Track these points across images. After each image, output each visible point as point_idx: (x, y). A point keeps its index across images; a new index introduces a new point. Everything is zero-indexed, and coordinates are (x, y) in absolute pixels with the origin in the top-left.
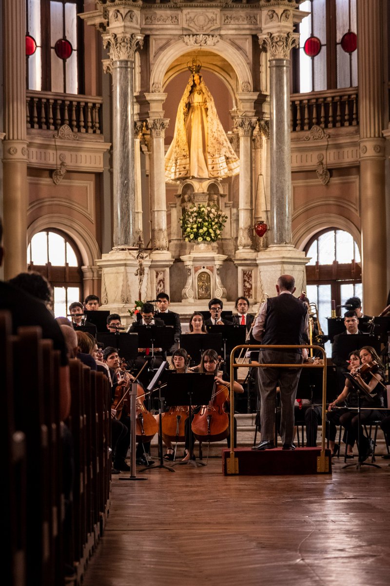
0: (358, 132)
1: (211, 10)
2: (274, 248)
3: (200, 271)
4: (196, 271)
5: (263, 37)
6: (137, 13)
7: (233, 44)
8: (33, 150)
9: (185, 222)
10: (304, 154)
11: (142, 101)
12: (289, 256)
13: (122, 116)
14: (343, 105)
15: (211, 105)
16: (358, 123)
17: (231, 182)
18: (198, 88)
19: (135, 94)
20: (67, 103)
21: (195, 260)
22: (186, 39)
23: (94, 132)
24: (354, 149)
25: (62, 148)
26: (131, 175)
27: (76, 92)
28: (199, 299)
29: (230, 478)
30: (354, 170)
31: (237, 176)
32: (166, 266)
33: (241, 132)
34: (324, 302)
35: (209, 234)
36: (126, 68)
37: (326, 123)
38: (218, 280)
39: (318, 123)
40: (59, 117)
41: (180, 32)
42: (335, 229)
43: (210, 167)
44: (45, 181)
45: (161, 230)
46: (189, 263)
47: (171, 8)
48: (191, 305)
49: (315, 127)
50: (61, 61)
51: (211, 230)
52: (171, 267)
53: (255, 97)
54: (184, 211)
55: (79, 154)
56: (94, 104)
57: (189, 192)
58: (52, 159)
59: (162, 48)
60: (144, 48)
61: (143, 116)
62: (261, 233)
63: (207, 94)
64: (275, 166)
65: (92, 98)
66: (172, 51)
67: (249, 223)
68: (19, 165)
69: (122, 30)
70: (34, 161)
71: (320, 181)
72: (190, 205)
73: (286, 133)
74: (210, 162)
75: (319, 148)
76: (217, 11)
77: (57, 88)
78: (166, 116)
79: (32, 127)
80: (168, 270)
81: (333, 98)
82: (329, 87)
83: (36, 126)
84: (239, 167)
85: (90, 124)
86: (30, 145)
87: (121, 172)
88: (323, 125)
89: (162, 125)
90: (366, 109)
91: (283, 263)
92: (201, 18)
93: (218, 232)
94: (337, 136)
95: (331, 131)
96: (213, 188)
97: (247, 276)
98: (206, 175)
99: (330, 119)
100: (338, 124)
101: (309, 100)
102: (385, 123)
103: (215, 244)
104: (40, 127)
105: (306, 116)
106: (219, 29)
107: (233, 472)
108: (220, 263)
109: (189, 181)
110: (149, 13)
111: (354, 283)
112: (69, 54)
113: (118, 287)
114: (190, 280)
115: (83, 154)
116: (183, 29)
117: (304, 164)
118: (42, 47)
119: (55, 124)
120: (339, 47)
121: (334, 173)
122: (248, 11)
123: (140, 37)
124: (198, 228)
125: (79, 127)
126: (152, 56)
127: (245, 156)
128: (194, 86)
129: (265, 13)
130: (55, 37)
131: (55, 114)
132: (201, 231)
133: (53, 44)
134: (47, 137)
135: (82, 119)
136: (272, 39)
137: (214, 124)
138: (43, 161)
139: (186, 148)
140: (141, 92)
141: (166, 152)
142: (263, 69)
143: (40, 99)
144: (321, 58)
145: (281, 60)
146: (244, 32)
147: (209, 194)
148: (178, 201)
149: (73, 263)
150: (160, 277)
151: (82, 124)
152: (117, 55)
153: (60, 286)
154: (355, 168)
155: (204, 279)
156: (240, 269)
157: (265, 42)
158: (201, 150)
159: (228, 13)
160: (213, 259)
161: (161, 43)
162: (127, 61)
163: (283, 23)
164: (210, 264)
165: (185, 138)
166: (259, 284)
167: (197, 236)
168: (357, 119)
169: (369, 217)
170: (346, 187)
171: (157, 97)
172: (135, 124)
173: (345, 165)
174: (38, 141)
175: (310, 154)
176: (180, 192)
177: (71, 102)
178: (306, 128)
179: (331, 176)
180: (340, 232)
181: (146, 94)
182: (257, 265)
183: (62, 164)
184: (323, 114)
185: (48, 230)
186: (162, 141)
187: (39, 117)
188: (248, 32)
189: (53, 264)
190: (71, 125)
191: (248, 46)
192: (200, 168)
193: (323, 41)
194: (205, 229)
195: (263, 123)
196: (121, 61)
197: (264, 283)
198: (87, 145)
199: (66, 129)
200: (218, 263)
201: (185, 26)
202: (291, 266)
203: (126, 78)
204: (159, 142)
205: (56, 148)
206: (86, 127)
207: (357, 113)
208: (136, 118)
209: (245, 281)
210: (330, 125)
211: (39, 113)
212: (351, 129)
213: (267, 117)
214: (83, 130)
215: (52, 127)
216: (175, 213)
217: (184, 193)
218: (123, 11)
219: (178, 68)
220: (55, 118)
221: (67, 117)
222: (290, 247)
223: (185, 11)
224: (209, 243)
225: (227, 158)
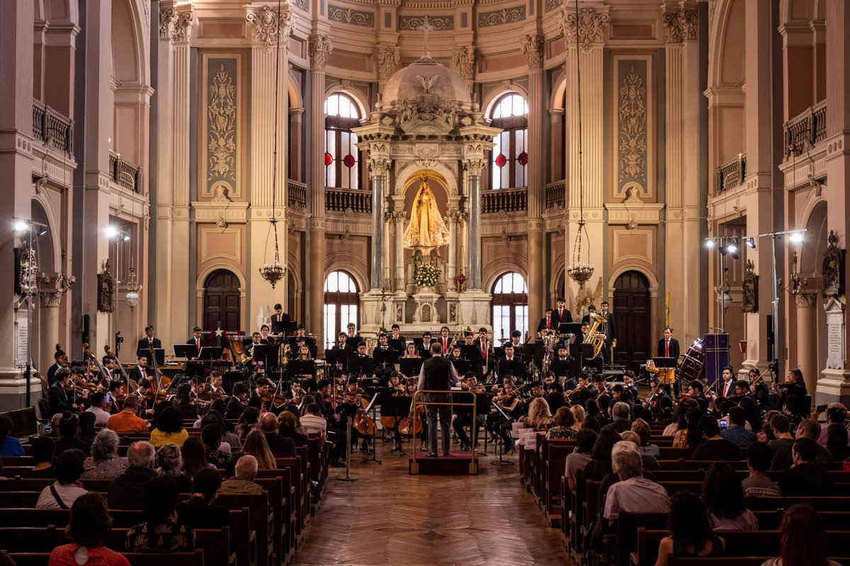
0: (526, 214)
1: (432, 145)
2: (469, 291)
3: (424, 304)
4: (421, 304)
5: (464, 162)
6: (387, 146)
7: (446, 166)
8: (329, 223)
9: (415, 273)
10: (494, 227)
11: (390, 200)
12: (478, 296)
13: (377, 210)
14: (518, 196)
15: (433, 202)
16: (527, 209)
17: (444, 248)
18: (426, 191)
19: (386, 196)
20: (351, 194)
21: (421, 297)
22: (417, 162)
23: (367, 212)
24: (524, 224)
25: (347, 222)
26: (382, 245)
27: (357, 188)
28: (424, 321)
29: (412, 476)
30: (524, 237)
31: (448, 245)
32: (403, 301)
33: (450, 220)
34: (505, 316)
35: (430, 282)
36: (380, 180)
37: (508, 208)
38: (435, 310)
39: (503, 208)
40: (345, 203)
41: (414, 159)
42: (513, 272)
43: (432, 240)
44: (337, 241)
45: (400, 279)
46: (417, 300)
47: (408, 143)
48: (418, 325)
49: (501, 211)
50: (348, 168)
51: (431, 279)
52: (406, 302)
53: (460, 199)
54: (416, 266)
55: (357, 225)
56: (367, 195)
57: (419, 255)
58: (341, 228)
59: (403, 168)
60: (392, 168)
61: (391, 209)
62: (461, 282)
63: (431, 195)
64: (471, 241)
65: (365, 192)
66: (409, 170)
67: (454, 275)
68: (320, 233)
69: (378, 157)
70: (330, 230)
71: (503, 243)
72: (419, 263)
73: (478, 221)
74: (432, 236)
75: (503, 223)
76: (437, 145)
77: (345, 185)
78: (404, 210)
79: (329, 209)
80: (404, 303)
81: (512, 193)
82: (510, 187)
83: (331, 209)
84: (449, 240)
85: (364, 207)
86: (327, 220)
87: (377, 244)
88: (506, 210)
89: (402, 215)
90: (532, 201)
91: (475, 301)
92: (427, 150)
93: (436, 280)
94: (514, 216)
95: (510, 213)
96: (434, 252)
97: (453, 308)
98: (429, 244)
99: (510, 206)
100: (515, 209)
101: (498, 194)
102: (544, 209)
103: (434, 288)
104: (334, 209)
105: (496, 204)
106: (438, 156)
107: (415, 472)
108: (437, 299)
109: (419, 248)
110: (395, 146)
111: (524, 305)
112: (353, 164)
113: (373, 314)
114: (418, 310)
115: (360, 225)
116: (416, 156)
117: (494, 232)
118: (336, 160)
119: (343, 207)
120: (517, 161)
121: (513, 238)
122: (456, 145)
123: (389, 161)
124: (423, 278)
125: (357, 209)
126: (396, 173)
127: (453, 234)
128: (423, 189)
129: (466, 147)
130: (344, 154)
131: (343, 201)
132: (425, 280)
133: (343, 158)
134: (338, 216)
135: (360, 204)
136: (470, 163)
137: (435, 213)
138: (335, 230)
139: (418, 228)
140: (390, 195)
141: (404, 232)
142: (465, 181)
143: (334, 192)
144: (506, 168)
145: (476, 176)
146: (453, 158)
147: (431, 256)
148: (412, 260)
149: (353, 290)
150: (399, 307)
151: (360, 207)
152: (375, 173)
153: (345, 304)
154: (525, 236)
155: (426, 309)
156: (448, 303)
157: (466, 165)
158: (427, 229)
159: (444, 146)
160: (432, 297)
161: (402, 165)
162: (381, 176)
163: (477, 153)
164: (430, 300)
165: (417, 222)
166: (460, 313)
167: (422, 282)
168: (527, 206)
169: (533, 267)
170: (519, 248)
171: (399, 198)
172: (386, 214)
173: (519, 234)
174: (332, 218)
175: (497, 226)
176: (413, 254)
177: (353, 194)
178: (496, 211)
179: (510, 240)
180: (515, 274)
181: (392, 196)
182: (459, 301)
183: (347, 231)
184: (506, 203)
185: (338, 271)
186: (402, 224)
187: (333, 203)
188: (455, 158)
189: (341, 291)
190: (353, 208)
191: (456, 167)
192: (426, 240)
193: (508, 158)
194: (427, 278)
195: (464, 214)
196: (377, 176)
197: (463, 312)
198: (362, 220)
199: (349, 210)
200: (435, 300)
201: (417, 155)
202: (480, 303)
203: (380, 186)
204: (401, 225)
205: (343, 222)
206: (362, 209)
207: (527, 203)
208: (386, 210)
209: (451, 311)
210: (510, 210)
211: (333, 201)
212: (523, 212)
213: (466, 210)
214: (360, 211)
215: (341, 209)
216: (410, 267)
217: (416, 255)
218: (379, 145)
219: (414, 178)
220: (343, 204)
221: (350, 203)
222: (479, 291)
223: (417, 145)
224: (430, 287)
225: (443, 234)
